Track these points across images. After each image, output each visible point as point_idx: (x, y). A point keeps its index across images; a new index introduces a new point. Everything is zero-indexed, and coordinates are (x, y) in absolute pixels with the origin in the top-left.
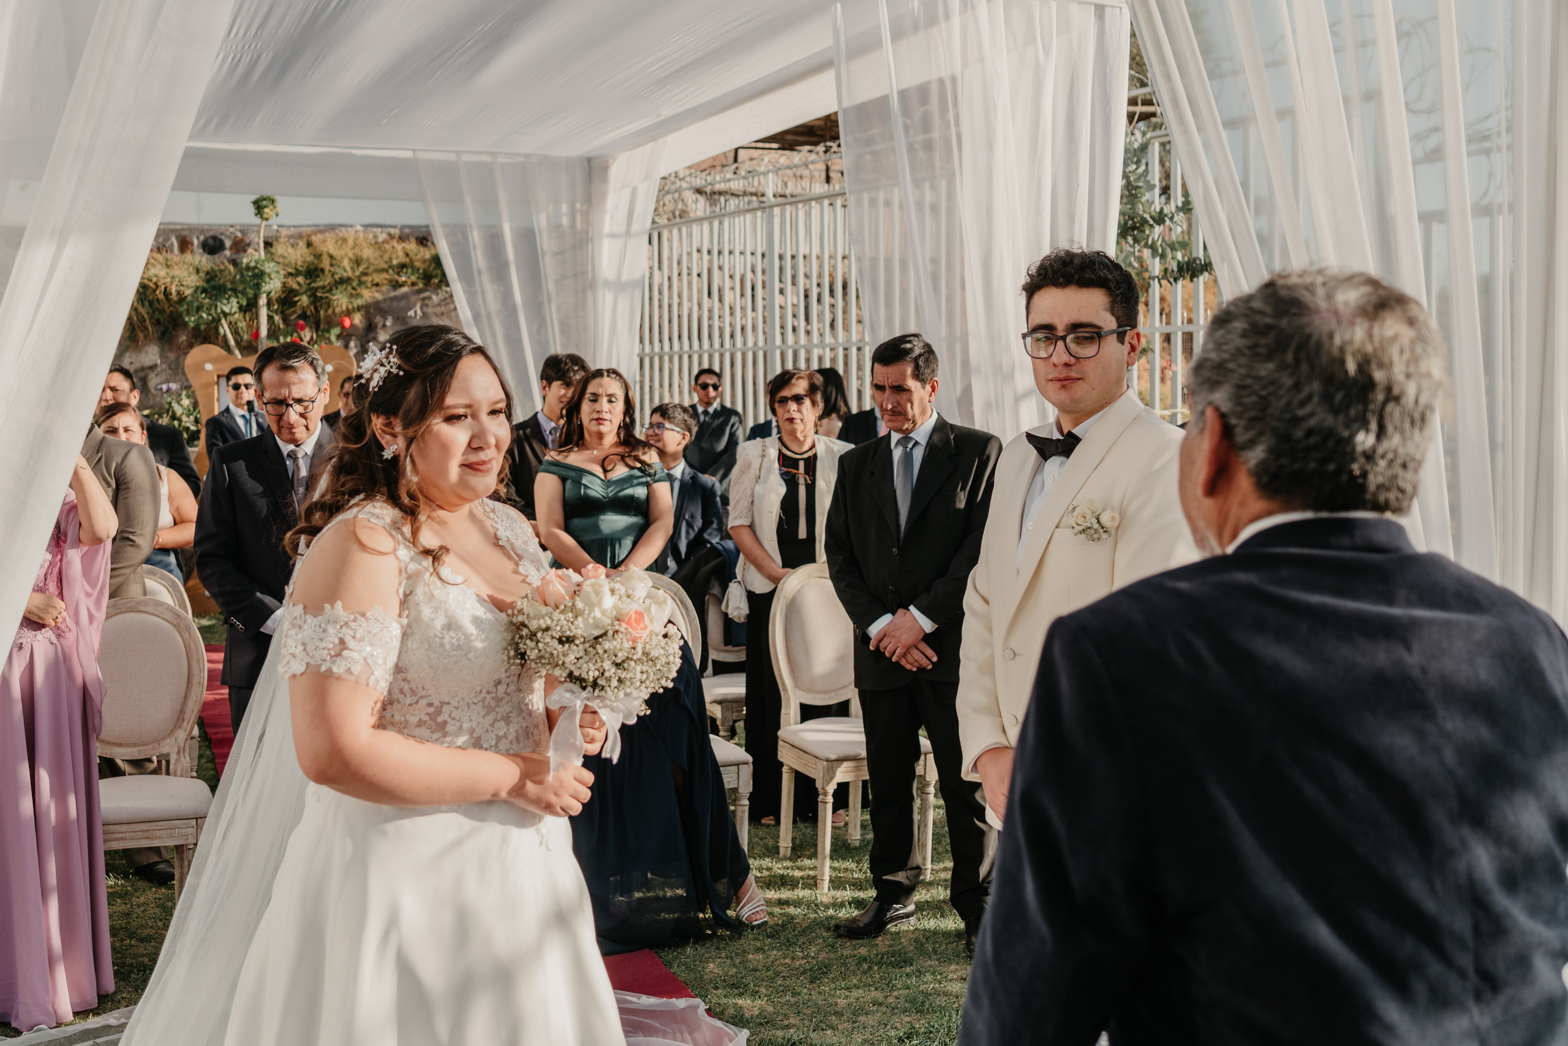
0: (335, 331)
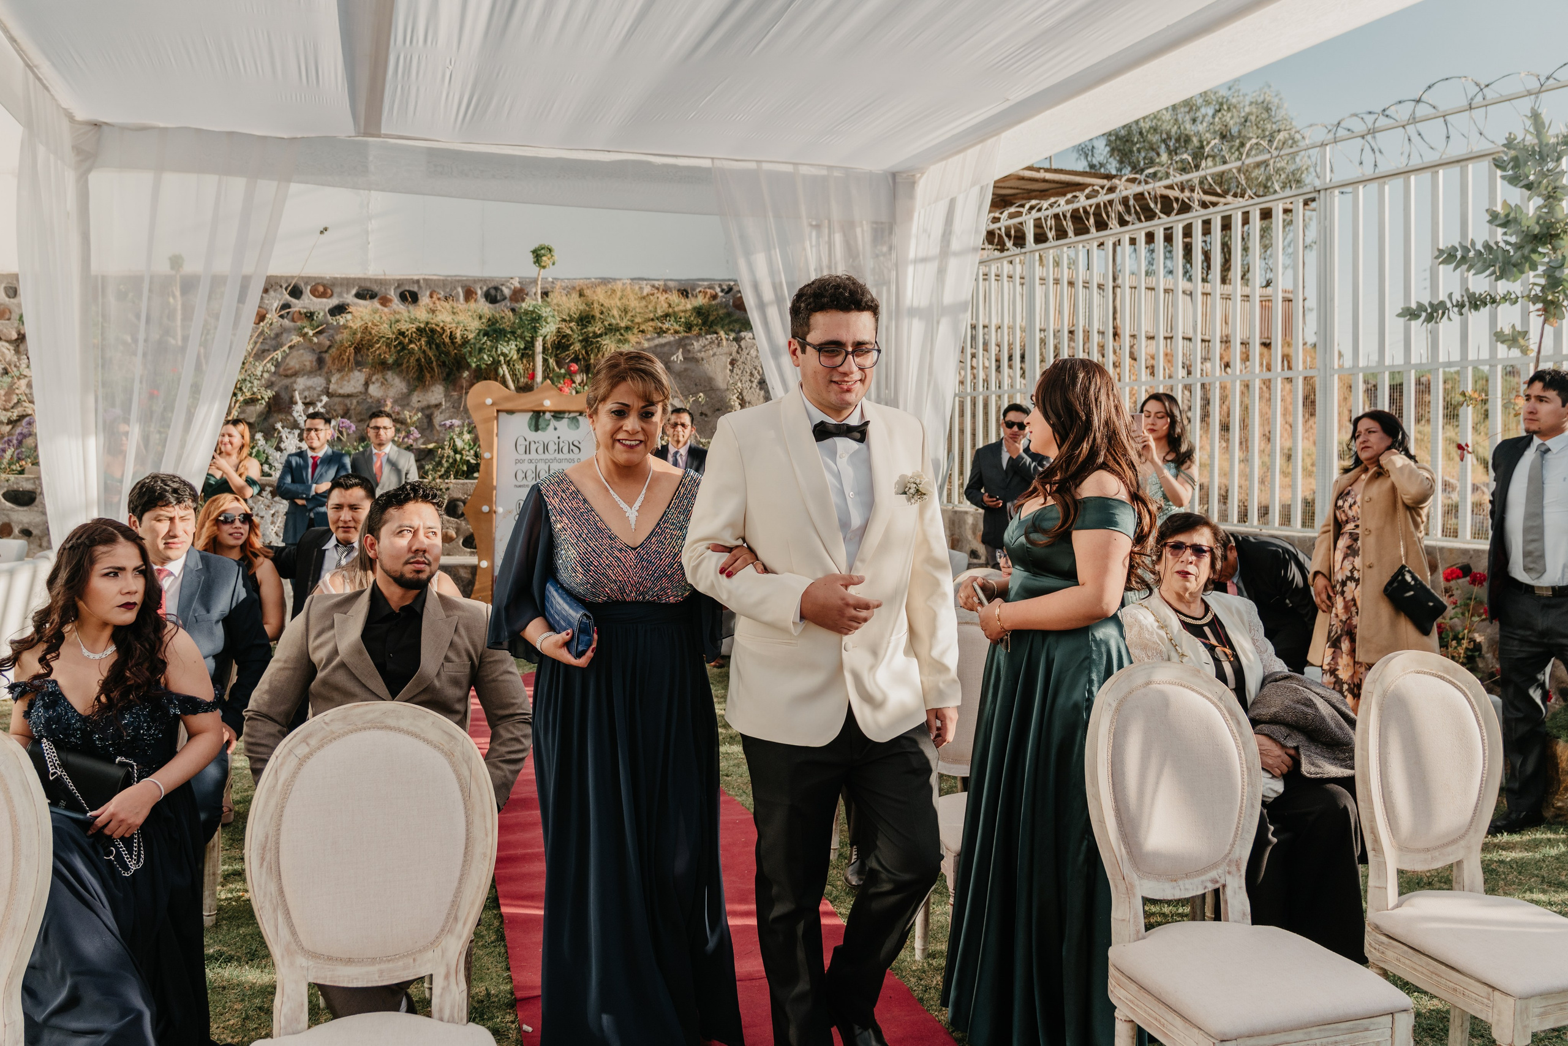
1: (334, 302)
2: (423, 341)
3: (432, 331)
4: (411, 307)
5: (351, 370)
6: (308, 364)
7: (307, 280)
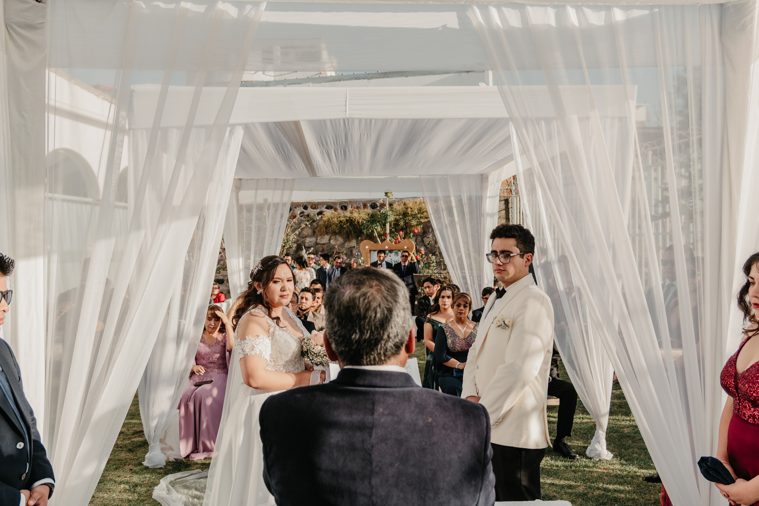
0: (412, 234)
1: (318, 211)
2: (348, 224)
3: (352, 220)
4: (344, 212)
5: (324, 235)
6: (310, 233)
7: (309, 203)
